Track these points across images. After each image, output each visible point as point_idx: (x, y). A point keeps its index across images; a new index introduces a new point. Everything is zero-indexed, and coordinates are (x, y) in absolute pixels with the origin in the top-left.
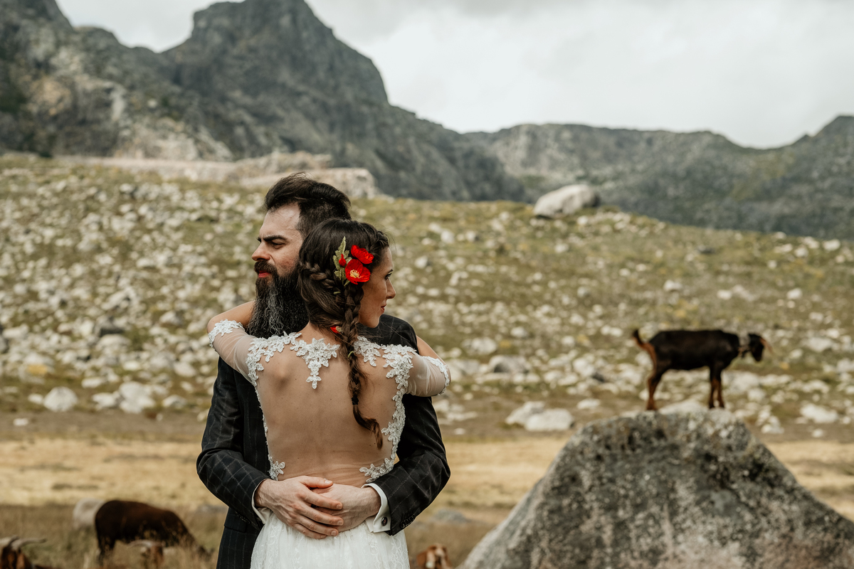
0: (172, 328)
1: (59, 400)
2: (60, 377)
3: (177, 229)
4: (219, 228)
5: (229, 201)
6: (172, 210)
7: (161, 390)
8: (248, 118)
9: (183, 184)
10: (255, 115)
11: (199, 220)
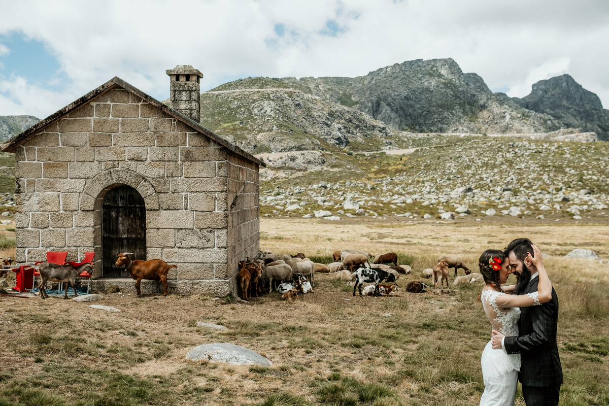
0: (527, 188)
1: (490, 212)
2: (491, 205)
3: (528, 156)
4: (542, 155)
5: (546, 146)
6: (526, 150)
7: (523, 208)
8: (552, 118)
9: (530, 141)
10: (554, 117)
11: (536, 152)
